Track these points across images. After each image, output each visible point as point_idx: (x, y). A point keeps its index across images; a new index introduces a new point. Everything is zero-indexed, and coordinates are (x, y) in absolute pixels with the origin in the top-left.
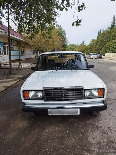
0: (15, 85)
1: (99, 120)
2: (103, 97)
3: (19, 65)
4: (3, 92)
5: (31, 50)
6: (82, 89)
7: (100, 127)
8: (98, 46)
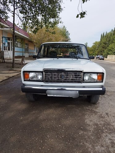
0: (16, 76)
1: (97, 107)
2: (102, 82)
3: (22, 60)
4: (5, 81)
5: (35, 48)
6: (81, 71)
7: (97, 112)
8: (101, 48)
